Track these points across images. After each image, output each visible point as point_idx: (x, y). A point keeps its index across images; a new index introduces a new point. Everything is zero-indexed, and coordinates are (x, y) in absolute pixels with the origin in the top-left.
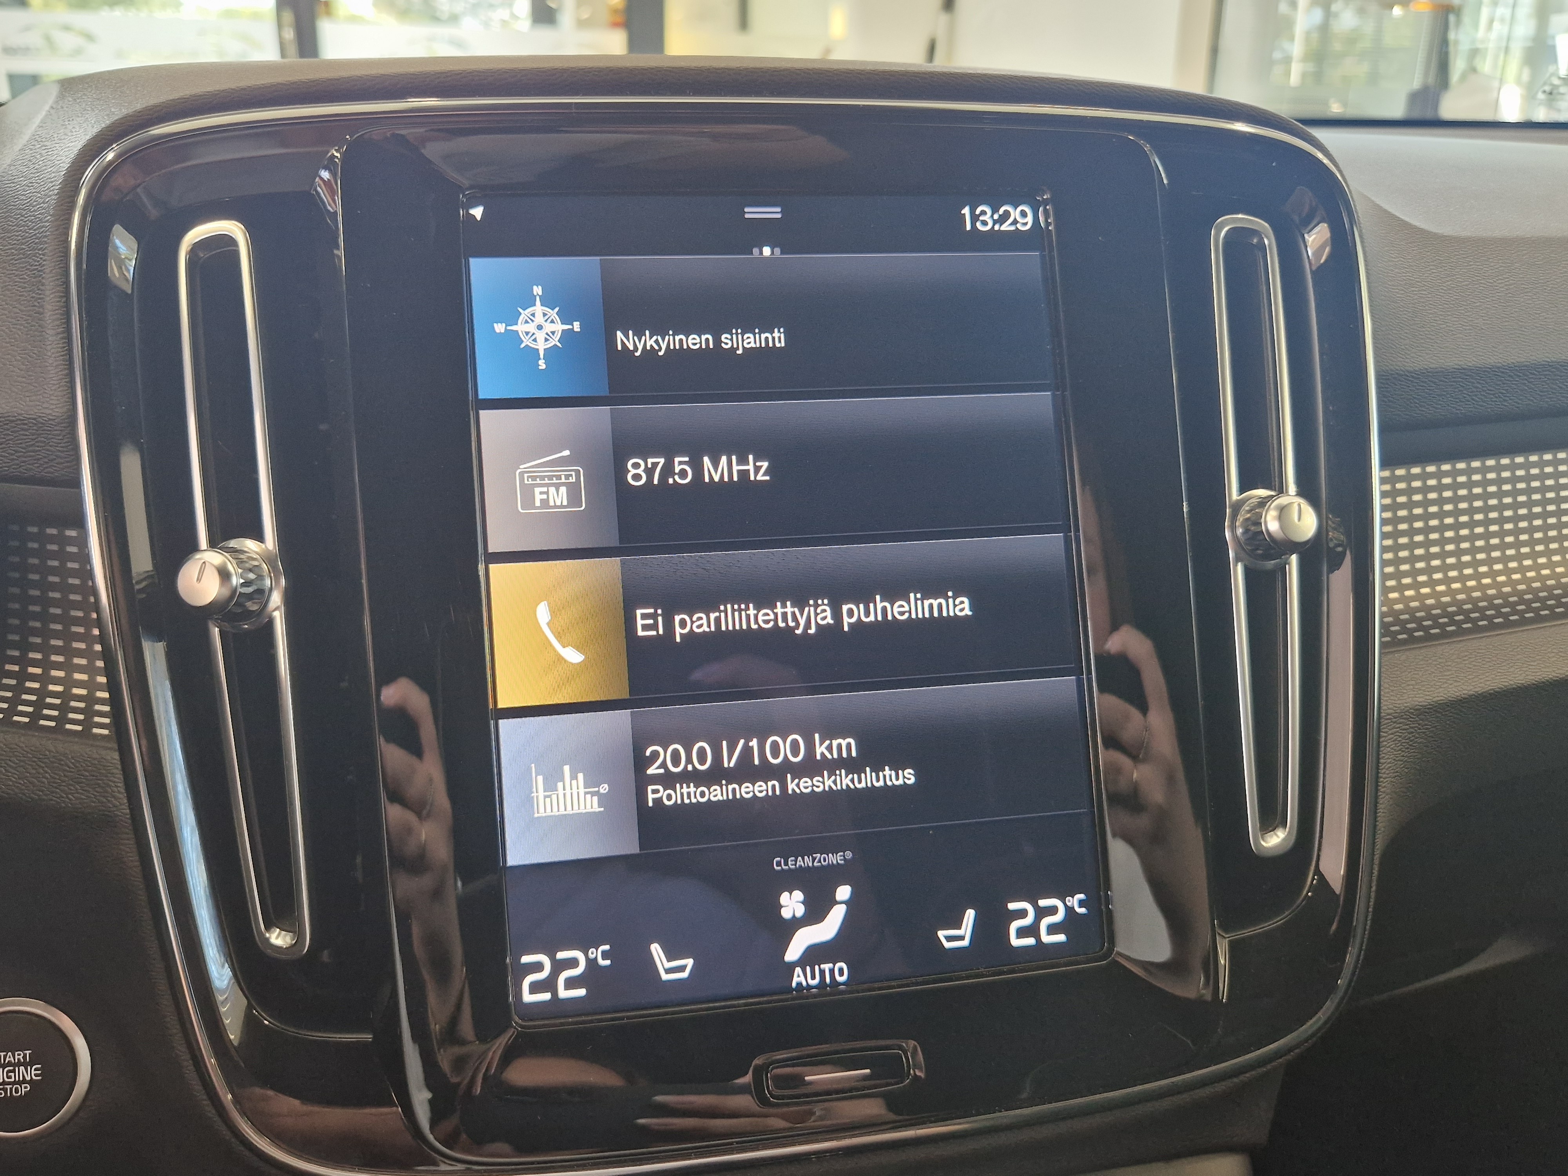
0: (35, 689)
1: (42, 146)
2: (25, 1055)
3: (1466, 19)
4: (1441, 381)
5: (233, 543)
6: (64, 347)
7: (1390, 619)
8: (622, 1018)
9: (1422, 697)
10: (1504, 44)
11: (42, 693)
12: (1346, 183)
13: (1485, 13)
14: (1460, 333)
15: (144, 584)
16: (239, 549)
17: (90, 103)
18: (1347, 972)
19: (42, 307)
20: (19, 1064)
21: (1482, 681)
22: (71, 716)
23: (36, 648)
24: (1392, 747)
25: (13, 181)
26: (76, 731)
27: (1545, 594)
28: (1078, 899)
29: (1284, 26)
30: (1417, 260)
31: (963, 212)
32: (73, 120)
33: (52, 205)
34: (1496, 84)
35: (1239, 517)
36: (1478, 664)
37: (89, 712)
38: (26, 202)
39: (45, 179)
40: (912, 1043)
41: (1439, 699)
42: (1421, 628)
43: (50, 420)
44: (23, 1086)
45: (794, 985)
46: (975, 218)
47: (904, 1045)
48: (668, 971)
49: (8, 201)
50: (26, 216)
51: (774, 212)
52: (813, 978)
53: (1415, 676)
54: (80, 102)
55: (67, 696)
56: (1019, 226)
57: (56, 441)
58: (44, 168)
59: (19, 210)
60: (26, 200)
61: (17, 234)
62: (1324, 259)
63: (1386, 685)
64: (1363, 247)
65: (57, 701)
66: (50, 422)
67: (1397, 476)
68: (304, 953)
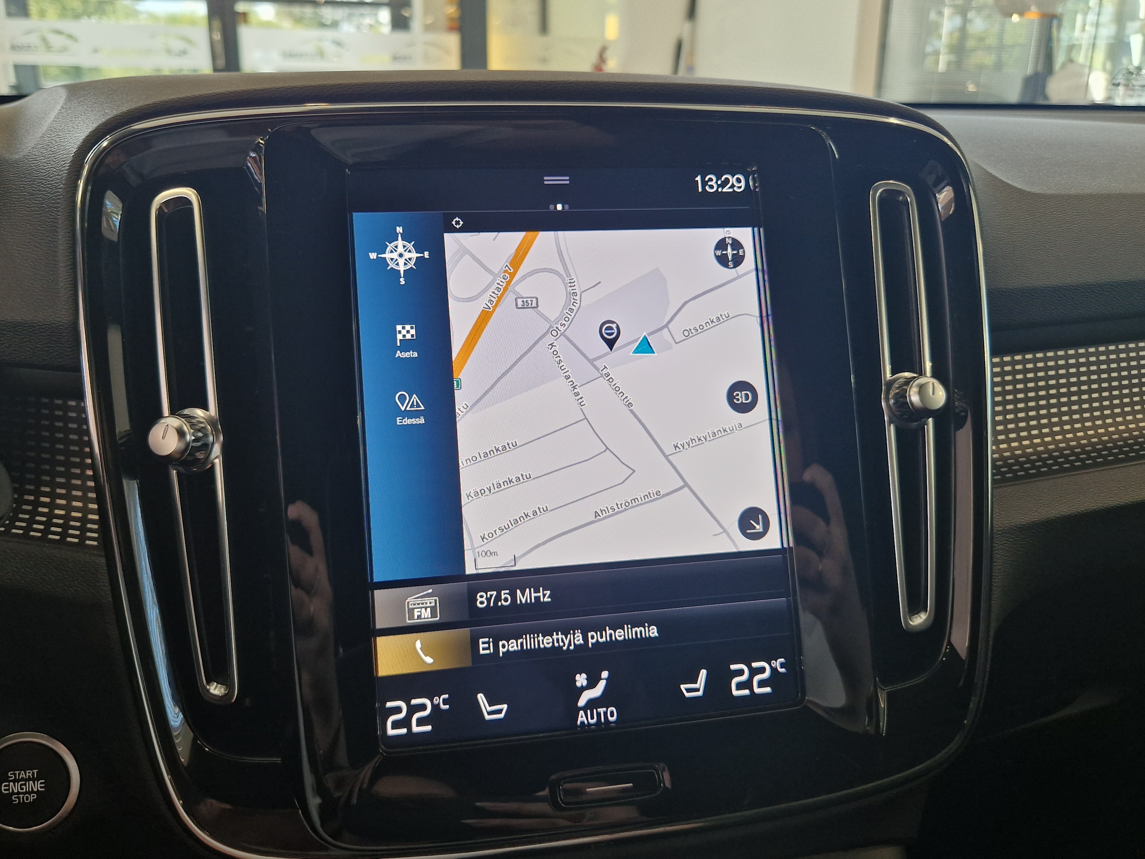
0: (46, 512)
1: (56, 135)
2: (33, 773)
3: (1066, 23)
4: (1033, 295)
5: (186, 412)
6: (71, 275)
7: (1000, 463)
8: (457, 747)
9: (1023, 519)
10: (1092, 41)
11: (50, 516)
12: (964, 158)
13: (1079, 18)
14: (1046, 262)
15: (124, 440)
16: (191, 415)
17: (90, 106)
18: (971, 715)
19: (56, 247)
20: (29, 779)
21: (1065, 507)
22: (71, 532)
23: (46, 484)
24: (1001, 554)
25: (36, 159)
26: (74, 543)
27: (1111, 445)
28: (779, 662)
29: (934, 29)
30: (1016, 211)
31: (696, 179)
32: (78, 117)
33: (64, 177)
35: (891, 391)
36: (1063, 495)
37: (83, 529)
38: (45, 174)
39: (59, 158)
40: (662, 765)
41: (1034, 520)
42: (1022, 469)
43: (60, 325)
44: (32, 795)
45: (579, 723)
46: (704, 183)
47: (657, 766)
48: (489, 713)
49: (32, 173)
50: (45, 184)
51: (564, 180)
52: (592, 718)
53: (1018, 504)
54: (83, 104)
55: (67, 518)
56: (736, 189)
57: (65, 340)
58: (58, 151)
59: (40, 179)
60: (45, 173)
61: (39, 196)
62: (951, 213)
63: (997, 510)
64: (977, 203)
65: (61, 521)
66: (61, 327)
67: (1005, 361)
68: (234, 700)
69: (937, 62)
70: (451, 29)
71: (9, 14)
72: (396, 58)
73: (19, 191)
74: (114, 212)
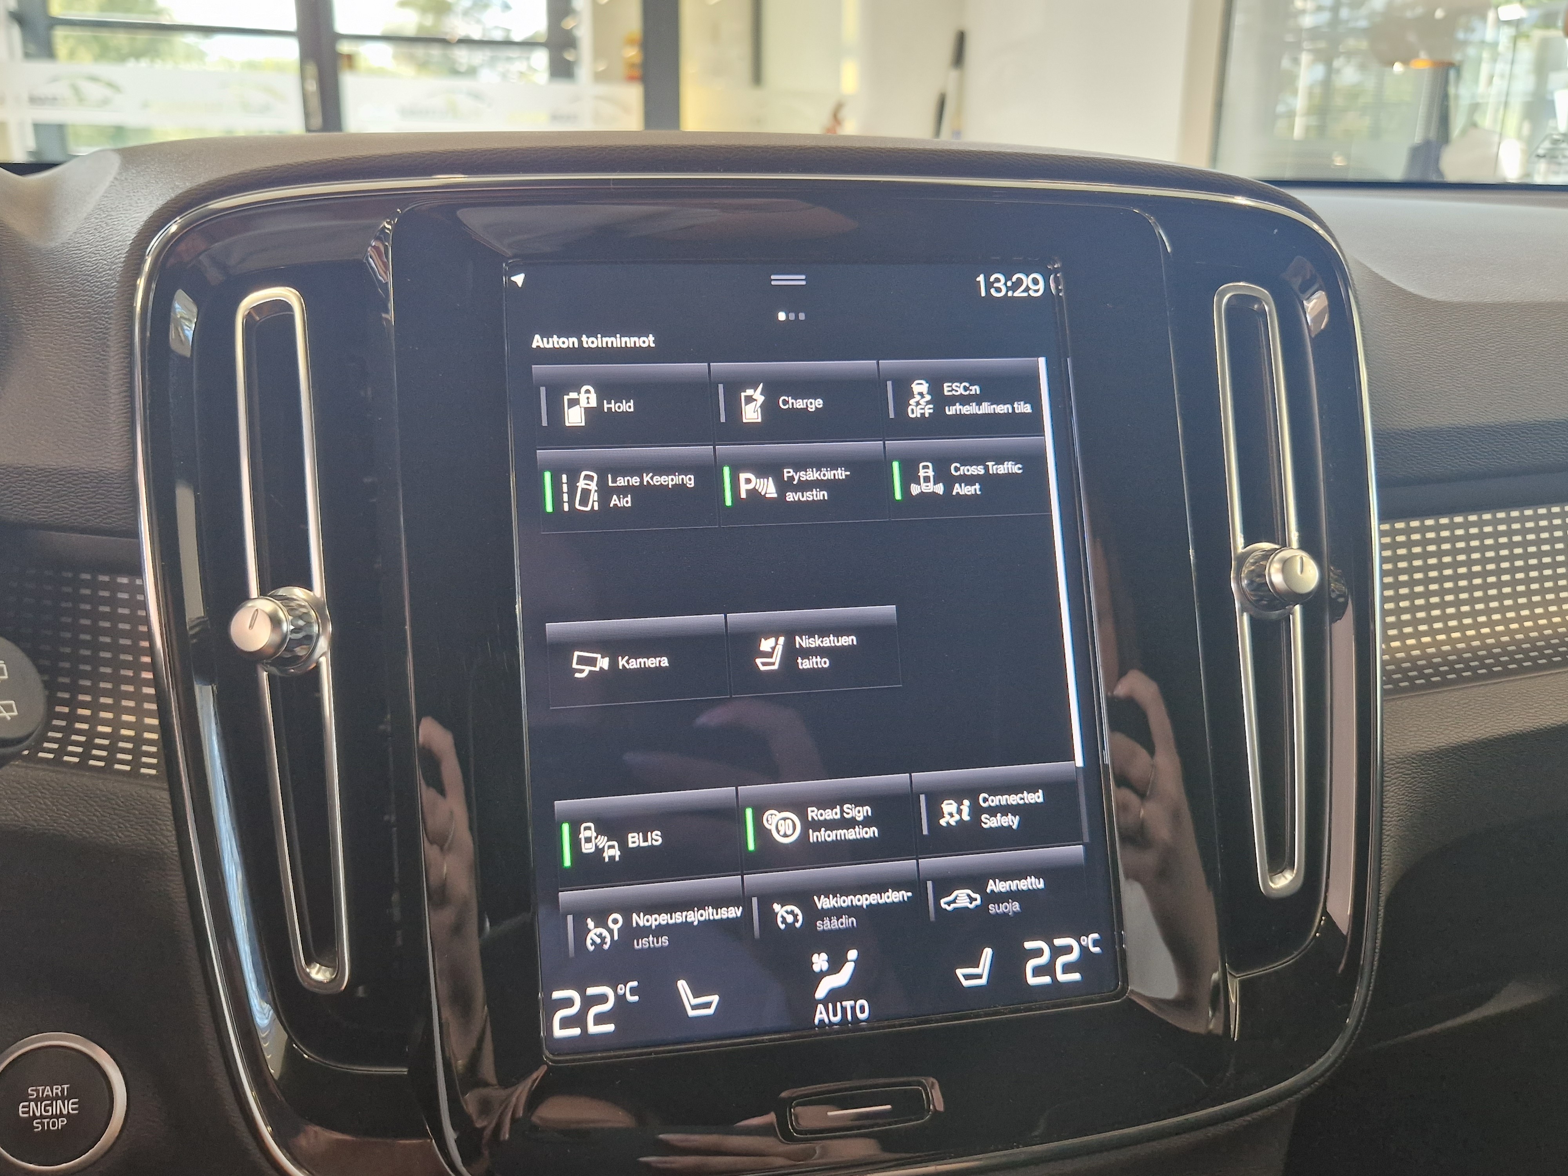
0: (85, 730)
1: (108, 216)
2: (63, 1090)
3: (1467, 74)
4: (1436, 439)
5: (282, 592)
6: (127, 405)
7: (1392, 667)
8: (650, 1053)
9: (1423, 743)
10: (1503, 99)
11: (92, 734)
12: (1342, 253)
13: (1485, 69)
14: (1454, 394)
15: (197, 629)
16: (289, 596)
17: (153, 176)
18: (1355, 1011)
19: (106, 367)
20: (57, 1098)
21: (1481, 728)
22: (120, 756)
23: (85, 691)
24: (1395, 791)
25: (79, 248)
26: (125, 772)
27: (1543, 643)
28: (1092, 938)
29: (1288, 82)
30: (1412, 325)
31: (978, 279)
32: (138, 191)
33: (118, 272)
34: (1496, 139)
35: (1244, 569)
36: (1477, 711)
37: (136, 753)
38: (92, 268)
39: (111, 247)
40: (932, 1080)
41: (1440, 745)
42: (1422, 676)
43: (111, 473)
44: (60, 1119)
45: (816, 1021)
46: (989, 285)
47: (924, 1081)
48: (694, 1007)
49: (75, 266)
50: (92, 281)
51: (798, 280)
52: (835, 1015)
53: (1417, 723)
54: (144, 175)
55: (115, 737)
56: (1031, 293)
57: (116, 493)
58: (110, 237)
59: (85, 275)
60: (92, 266)
61: (83, 298)
62: (1323, 327)
63: (1388, 732)
64: (1359, 314)
65: (106, 742)
66: (111, 476)
67: (1397, 529)
68: (343, 987)
69: (1292, 127)
70: (631, 79)
71: (27, 55)
72: (555, 117)
73: (56, 291)
74: (185, 319)
